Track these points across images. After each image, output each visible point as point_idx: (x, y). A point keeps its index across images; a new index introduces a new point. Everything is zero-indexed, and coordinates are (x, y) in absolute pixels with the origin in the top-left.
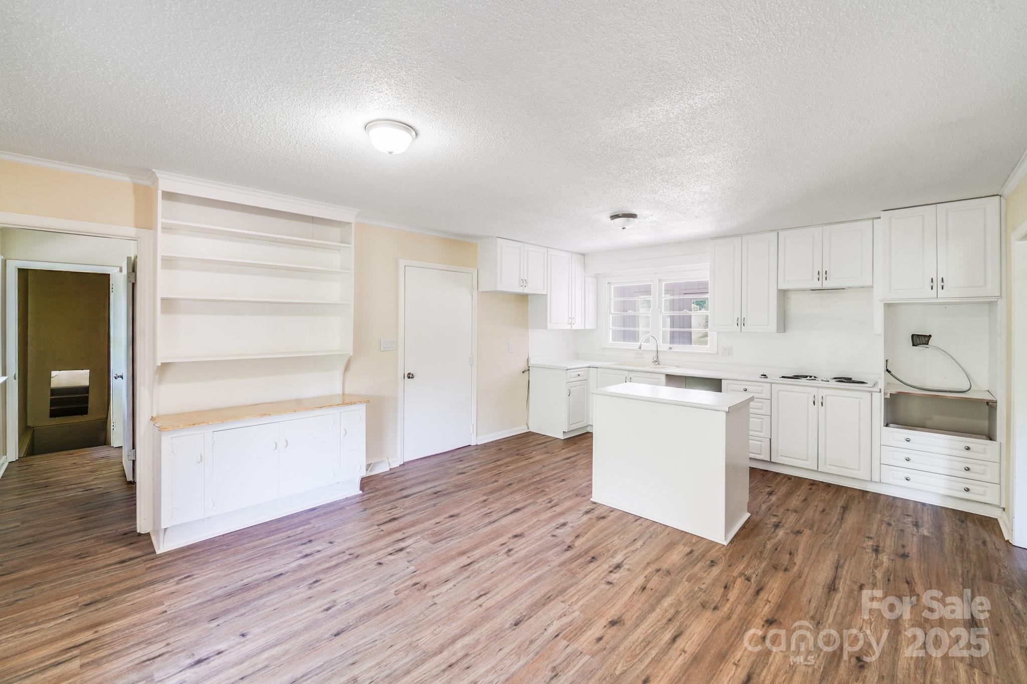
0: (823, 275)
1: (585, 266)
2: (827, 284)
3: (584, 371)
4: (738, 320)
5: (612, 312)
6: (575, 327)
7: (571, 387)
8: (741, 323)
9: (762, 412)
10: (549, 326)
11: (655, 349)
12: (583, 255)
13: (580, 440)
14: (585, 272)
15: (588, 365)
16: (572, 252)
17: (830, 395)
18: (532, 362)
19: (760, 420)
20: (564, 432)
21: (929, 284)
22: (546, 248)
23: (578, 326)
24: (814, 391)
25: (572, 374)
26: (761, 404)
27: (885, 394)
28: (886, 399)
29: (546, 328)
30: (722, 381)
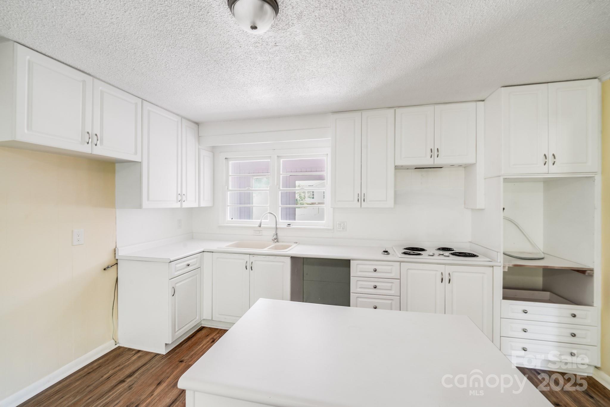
0: (435, 152)
1: (199, 137)
2: (438, 162)
3: (197, 257)
4: (358, 196)
5: (230, 188)
6: (185, 205)
7: (176, 283)
8: (361, 199)
9: (392, 292)
10: (146, 204)
11: (274, 226)
12: (197, 124)
13: (190, 348)
14: (199, 143)
15: (202, 250)
16: (183, 117)
17: (456, 272)
18: (121, 253)
19: (390, 302)
20: (166, 344)
21: (542, 159)
22: (141, 100)
23: (191, 203)
24: (441, 268)
25: (178, 266)
26: (390, 285)
27: (504, 267)
28: (504, 272)
29: (140, 206)
30: (351, 261)
